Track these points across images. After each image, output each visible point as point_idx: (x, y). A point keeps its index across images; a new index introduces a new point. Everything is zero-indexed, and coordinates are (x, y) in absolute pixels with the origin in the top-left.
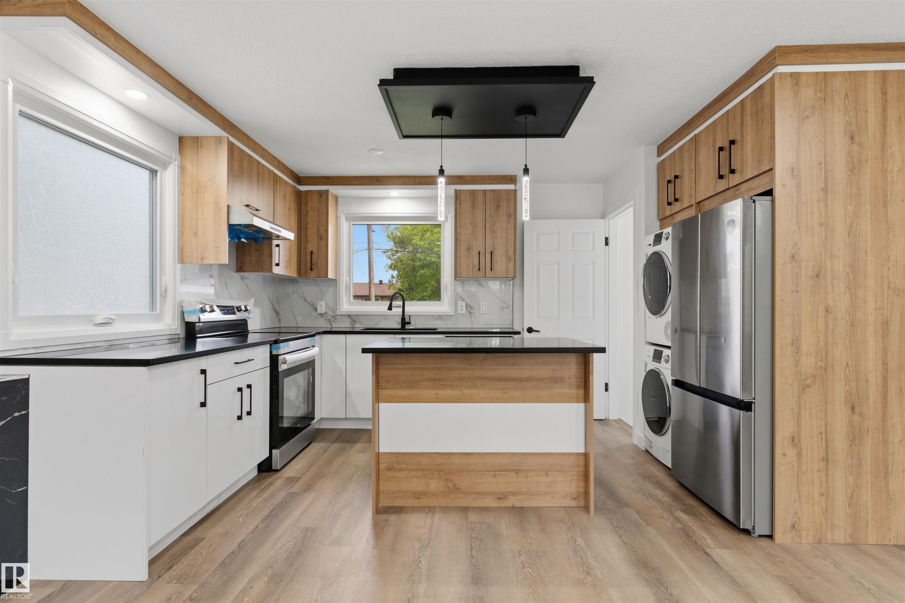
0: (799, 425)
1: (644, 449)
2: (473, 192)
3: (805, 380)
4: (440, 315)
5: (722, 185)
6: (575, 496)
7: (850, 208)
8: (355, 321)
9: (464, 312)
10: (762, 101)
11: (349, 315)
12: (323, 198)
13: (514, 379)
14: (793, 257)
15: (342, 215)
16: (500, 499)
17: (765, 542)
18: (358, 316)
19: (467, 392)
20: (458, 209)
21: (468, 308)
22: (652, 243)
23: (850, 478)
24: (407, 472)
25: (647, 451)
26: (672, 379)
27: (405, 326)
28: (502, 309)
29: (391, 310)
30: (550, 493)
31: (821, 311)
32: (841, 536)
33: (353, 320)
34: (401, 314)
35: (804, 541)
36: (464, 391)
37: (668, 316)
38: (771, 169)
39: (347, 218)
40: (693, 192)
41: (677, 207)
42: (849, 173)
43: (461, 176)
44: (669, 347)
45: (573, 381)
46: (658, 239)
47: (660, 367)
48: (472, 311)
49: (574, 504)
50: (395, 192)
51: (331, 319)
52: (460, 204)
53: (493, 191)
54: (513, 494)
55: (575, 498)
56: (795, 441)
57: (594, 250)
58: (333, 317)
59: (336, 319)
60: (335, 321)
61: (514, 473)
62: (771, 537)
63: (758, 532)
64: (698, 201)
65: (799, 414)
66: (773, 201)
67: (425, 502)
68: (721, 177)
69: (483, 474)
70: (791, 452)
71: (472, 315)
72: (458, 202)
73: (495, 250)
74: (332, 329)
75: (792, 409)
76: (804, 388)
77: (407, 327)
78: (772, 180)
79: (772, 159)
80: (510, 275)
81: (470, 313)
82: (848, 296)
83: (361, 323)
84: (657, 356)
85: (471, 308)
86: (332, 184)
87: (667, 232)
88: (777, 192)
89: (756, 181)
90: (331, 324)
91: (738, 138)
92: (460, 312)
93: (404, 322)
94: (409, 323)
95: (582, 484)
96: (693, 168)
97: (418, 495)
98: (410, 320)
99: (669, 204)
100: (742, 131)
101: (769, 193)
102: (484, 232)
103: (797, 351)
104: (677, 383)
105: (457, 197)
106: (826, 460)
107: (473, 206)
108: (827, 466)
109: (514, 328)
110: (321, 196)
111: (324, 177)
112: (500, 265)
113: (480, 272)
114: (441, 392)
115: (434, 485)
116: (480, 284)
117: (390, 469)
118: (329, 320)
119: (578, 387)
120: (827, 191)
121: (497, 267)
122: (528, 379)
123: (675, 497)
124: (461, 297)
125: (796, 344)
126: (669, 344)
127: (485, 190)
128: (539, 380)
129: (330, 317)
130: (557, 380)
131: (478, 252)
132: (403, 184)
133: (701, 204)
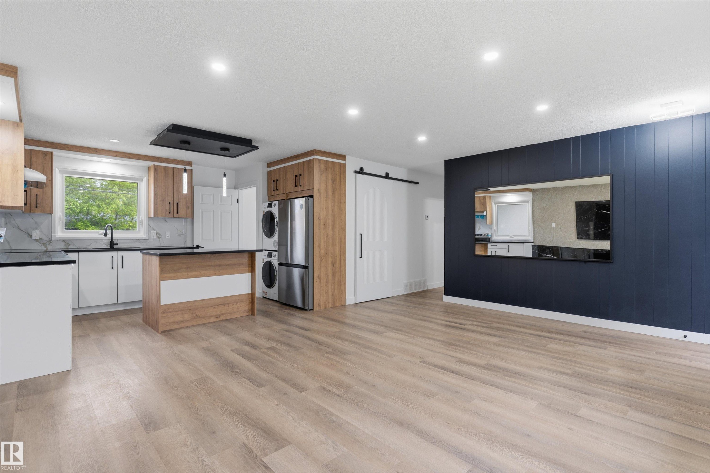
0: (320, 272)
1: (262, 297)
2: (166, 168)
3: (322, 257)
4: (138, 240)
5: (296, 189)
6: (248, 311)
7: (333, 204)
8: (69, 244)
9: (155, 237)
10: (310, 165)
11: (63, 240)
12: (48, 157)
13: (223, 265)
14: (319, 218)
15: (56, 169)
16: (217, 317)
17: (312, 311)
18: (72, 240)
19: (202, 272)
20: (156, 176)
21: (158, 235)
22: (267, 206)
23: (333, 287)
24: (173, 313)
25: (264, 297)
26: (278, 263)
27: (113, 246)
28: (180, 235)
29: (106, 236)
30: (238, 312)
31: (326, 235)
32: (330, 305)
33: (68, 244)
34: (111, 239)
35: (321, 309)
36: (201, 272)
37: (276, 237)
38: (313, 189)
39: (60, 171)
40: (285, 189)
41: (277, 192)
42: (332, 193)
43: (158, 157)
44: (276, 251)
45: (247, 264)
46: (270, 205)
47: (271, 259)
48: (160, 237)
49: (247, 314)
50: (106, 160)
51: (46, 243)
52: (157, 173)
53: (178, 168)
54: (223, 314)
55: (248, 312)
56: (319, 277)
57: (231, 205)
58: (48, 241)
59: (51, 243)
60: (50, 244)
61: (223, 305)
62: (313, 310)
63: (310, 308)
64: (287, 192)
65: (320, 268)
66: (313, 199)
67: (182, 325)
68: (296, 186)
69: (209, 308)
70: (318, 281)
71: (160, 239)
72: (156, 173)
73: (179, 202)
74: (47, 250)
75: (319, 267)
76: (321, 260)
77: (115, 247)
78: (313, 192)
79: (313, 186)
80: (188, 216)
81: (159, 238)
82: (332, 231)
83: (74, 245)
84: (270, 255)
85: (159, 234)
86: (56, 148)
87: (274, 203)
88: (315, 197)
89: (308, 191)
90: (46, 247)
91: (302, 174)
92: (152, 237)
93: (112, 244)
94: (117, 244)
95: (250, 306)
96: (285, 178)
97: (178, 323)
98: (117, 242)
99: (274, 190)
100: (304, 172)
101: (312, 196)
102: (173, 191)
103: (320, 248)
104: (280, 264)
105: (155, 169)
106: (327, 282)
107: (166, 176)
108: (327, 284)
109: (187, 246)
110: (46, 155)
111: (48, 142)
112: (183, 210)
113: (170, 214)
114: (190, 274)
115: (187, 316)
116: (166, 221)
117: (164, 312)
118: (44, 244)
119: (249, 267)
120: (327, 198)
121: (180, 211)
122: (229, 265)
123: (280, 307)
124: (153, 228)
125: (319, 246)
126: (277, 249)
127: (174, 167)
128: (234, 265)
129: (46, 242)
130: (240, 264)
131: (169, 203)
132: (116, 156)
133: (288, 194)
